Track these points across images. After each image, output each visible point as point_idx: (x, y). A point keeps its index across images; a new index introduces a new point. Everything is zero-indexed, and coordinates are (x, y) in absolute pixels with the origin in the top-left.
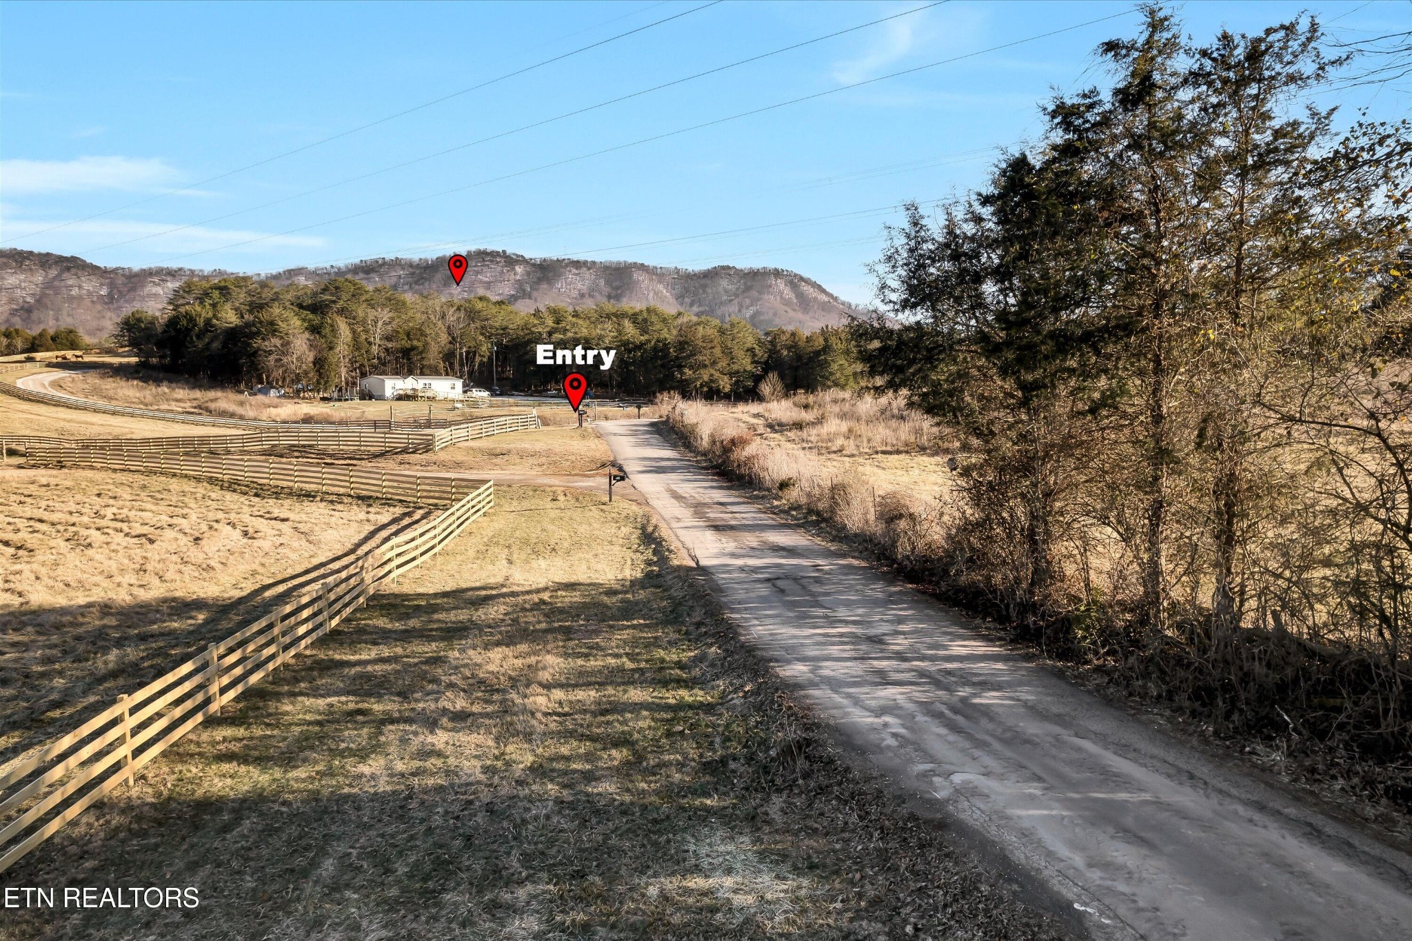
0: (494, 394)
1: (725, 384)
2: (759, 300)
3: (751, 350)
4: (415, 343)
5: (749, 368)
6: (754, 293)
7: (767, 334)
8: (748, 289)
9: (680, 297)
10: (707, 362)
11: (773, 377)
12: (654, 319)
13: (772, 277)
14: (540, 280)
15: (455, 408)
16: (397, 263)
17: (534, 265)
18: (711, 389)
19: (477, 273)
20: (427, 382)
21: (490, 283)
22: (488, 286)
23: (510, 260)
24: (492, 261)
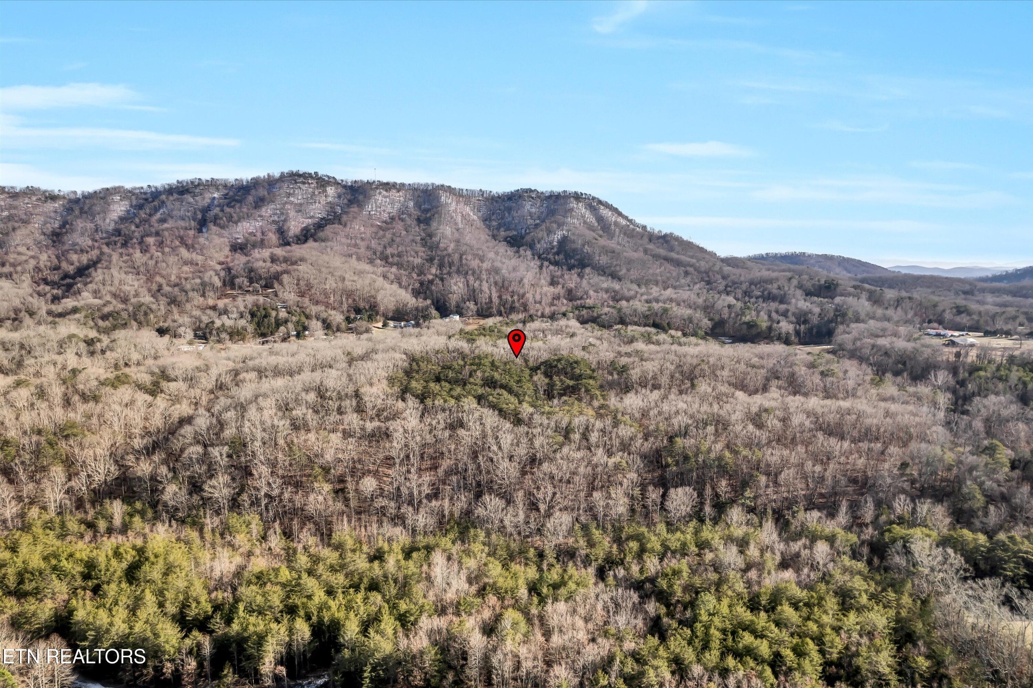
2: (564, 224)
6: (559, 217)
8: (552, 213)
9: (487, 221)
13: (573, 201)
14: (351, 202)
16: (213, 184)
17: (345, 187)
19: (289, 195)
21: (301, 205)
22: (299, 208)
23: (322, 182)
24: (304, 183)
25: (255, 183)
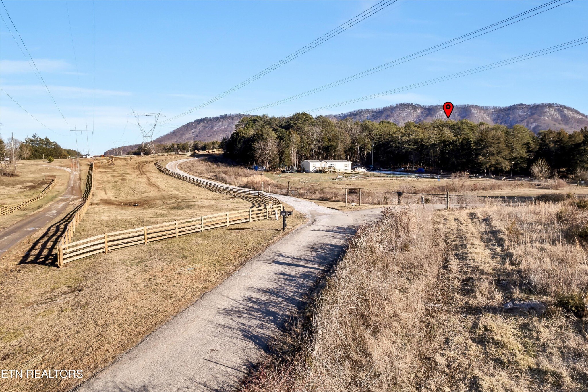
0: (369, 169)
1: (506, 165)
2: (539, 119)
3: (527, 145)
4: (333, 143)
5: (525, 155)
6: (536, 116)
7: (540, 134)
8: (532, 114)
9: (495, 120)
10: (494, 152)
11: (542, 161)
12: (464, 127)
13: (547, 108)
14: (427, 115)
15: (337, 179)
16: (367, 111)
17: (425, 109)
18: (496, 168)
19: (400, 113)
20: (332, 163)
21: (405, 117)
22: (404, 119)
23: (414, 107)
24: (406, 108)
25: (385, 110)
